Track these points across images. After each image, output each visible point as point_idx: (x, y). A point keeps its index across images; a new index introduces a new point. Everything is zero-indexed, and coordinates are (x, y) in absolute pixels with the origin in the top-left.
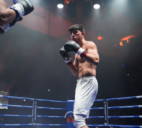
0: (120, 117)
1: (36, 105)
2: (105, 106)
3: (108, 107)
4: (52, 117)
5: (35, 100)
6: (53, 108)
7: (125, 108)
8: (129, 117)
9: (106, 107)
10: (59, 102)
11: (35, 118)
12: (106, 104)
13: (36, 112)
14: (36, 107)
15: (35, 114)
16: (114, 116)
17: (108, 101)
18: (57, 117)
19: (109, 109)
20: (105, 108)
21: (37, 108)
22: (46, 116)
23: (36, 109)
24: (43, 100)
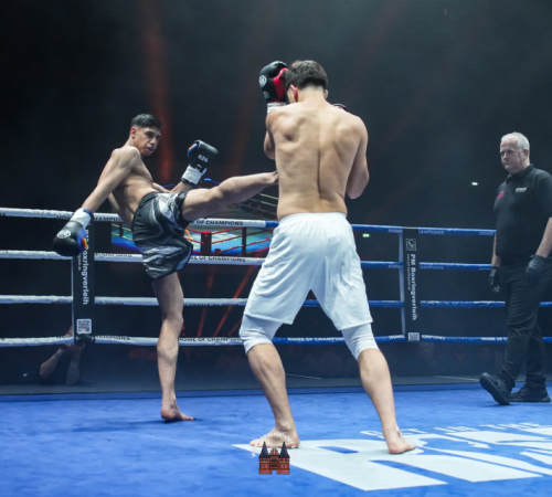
1: (413, 256)
5: (407, 234)
11: (414, 311)
13: (414, 286)
14: (413, 262)
15: (413, 293)
21: (417, 266)
23: (414, 270)
24: (446, 232)
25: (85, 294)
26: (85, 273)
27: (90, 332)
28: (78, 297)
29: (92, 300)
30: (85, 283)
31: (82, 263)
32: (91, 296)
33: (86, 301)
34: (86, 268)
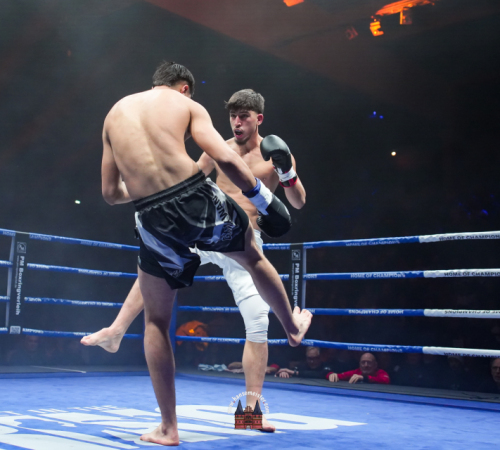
0: (351, 311)
1: (23, 258)
2: (297, 270)
3: (308, 272)
4: (86, 303)
6: (91, 272)
7: (373, 280)
8: (384, 311)
9: (301, 274)
10: (116, 249)
12: (301, 262)
16: (326, 309)
17: (308, 250)
18: (105, 304)
19: (310, 282)
20: (297, 277)
21: (25, 267)
22: (62, 301)
24: (53, 239)
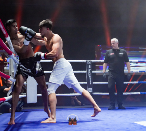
25: (90, 82)
26: (90, 76)
27: (92, 92)
28: (89, 82)
29: (92, 83)
30: (90, 79)
31: (89, 73)
32: (92, 82)
33: (91, 83)
34: (90, 75)
